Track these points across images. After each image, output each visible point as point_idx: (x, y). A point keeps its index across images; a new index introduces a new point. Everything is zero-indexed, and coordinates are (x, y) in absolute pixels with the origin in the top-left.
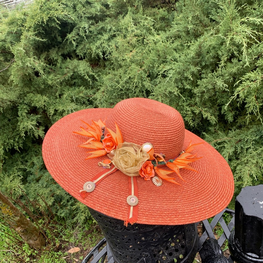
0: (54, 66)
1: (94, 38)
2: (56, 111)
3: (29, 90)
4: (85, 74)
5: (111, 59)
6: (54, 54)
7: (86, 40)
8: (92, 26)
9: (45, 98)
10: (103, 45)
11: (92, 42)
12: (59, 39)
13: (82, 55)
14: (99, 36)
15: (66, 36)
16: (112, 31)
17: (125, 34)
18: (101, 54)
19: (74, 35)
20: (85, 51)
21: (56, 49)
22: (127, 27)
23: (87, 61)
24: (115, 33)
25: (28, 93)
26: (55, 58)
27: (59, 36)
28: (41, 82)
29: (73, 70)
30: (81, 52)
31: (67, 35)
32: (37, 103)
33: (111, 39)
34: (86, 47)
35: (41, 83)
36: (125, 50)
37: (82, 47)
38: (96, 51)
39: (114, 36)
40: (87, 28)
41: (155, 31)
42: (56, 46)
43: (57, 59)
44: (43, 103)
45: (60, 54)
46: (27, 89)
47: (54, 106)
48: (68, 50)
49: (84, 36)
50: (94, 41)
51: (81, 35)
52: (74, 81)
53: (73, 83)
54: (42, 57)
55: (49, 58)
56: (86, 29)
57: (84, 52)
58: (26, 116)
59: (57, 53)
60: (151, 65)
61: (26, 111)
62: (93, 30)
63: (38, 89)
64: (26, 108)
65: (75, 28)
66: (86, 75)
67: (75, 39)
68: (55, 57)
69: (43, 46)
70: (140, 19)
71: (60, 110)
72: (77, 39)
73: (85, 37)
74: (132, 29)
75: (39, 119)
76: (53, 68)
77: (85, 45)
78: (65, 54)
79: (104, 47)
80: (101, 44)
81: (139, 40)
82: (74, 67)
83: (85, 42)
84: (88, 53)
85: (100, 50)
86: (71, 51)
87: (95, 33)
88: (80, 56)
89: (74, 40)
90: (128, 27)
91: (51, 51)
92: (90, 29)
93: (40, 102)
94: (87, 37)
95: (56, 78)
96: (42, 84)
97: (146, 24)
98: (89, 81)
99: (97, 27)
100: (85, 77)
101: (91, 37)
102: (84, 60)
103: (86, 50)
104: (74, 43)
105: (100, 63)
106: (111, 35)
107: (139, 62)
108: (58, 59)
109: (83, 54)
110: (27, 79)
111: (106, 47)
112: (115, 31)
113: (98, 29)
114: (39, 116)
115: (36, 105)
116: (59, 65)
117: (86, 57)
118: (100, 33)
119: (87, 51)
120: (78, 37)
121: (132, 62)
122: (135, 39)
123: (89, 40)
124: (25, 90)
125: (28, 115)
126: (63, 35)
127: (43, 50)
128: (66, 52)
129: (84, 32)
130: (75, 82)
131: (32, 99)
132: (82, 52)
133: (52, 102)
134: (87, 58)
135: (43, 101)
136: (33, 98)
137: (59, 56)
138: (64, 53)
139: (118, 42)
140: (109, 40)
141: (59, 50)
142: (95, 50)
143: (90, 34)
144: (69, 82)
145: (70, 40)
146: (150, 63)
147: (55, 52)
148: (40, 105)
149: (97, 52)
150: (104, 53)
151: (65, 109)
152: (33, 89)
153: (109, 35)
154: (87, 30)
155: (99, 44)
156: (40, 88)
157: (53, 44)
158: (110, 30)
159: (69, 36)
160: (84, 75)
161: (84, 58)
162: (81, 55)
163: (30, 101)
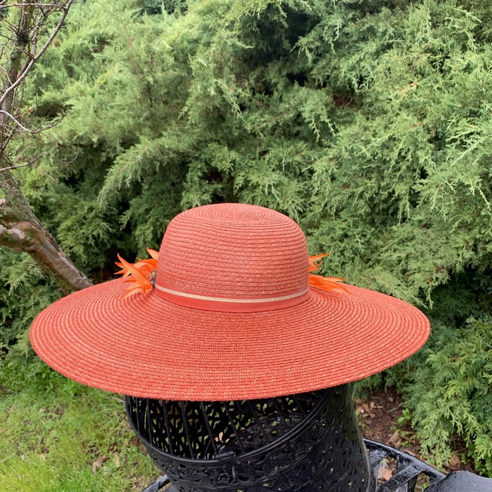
0: (267, 96)
1: (350, 47)
2: (247, 181)
3: (214, 136)
4: (312, 119)
5: (368, 94)
6: (274, 74)
7: (334, 51)
8: (351, 24)
9: (234, 155)
10: (362, 64)
11: (345, 55)
12: (286, 44)
13: (321, 79)
14: (362, 45)
15: (297, 40)
16: (387, 37)
17: (410, 44)
18: (355, 81)
19: (311, 40)
20: (328, 72)
21: (280, 63)
22: (415, 30)
23: (328, 93)
24: (391, 41)
25: (212, 140)
26: (273, 81)
27: (286, 38)
28: (235, 124)
29: (295, 108)
30: (320, 73)
31: (299, 39)
32: (219, 163)
33: (381, 52)
34: (333, 64)
35: (234, 127)
36: (399, 78)
37: (324, 63)
38: (347, 74)
39: (389, 46)
40: (338, 28)
41: (474, 42)
42: (281, 58)
43: (276, 82)
44: (229, 163)
45: (284, 73)
46: (210, 135)
47: (246, 173)
48: (300, 66)
49: (331, 43)
50: (350, 53)
51: (326, 39)
52: (297, 128)
53: (295, 132)
54: (252, 76)
55: (264, 79)
56: (337, 30)
57: (327, 74)
58: (197, 182)
59: (280, 71)
60: (443, 118)
61: (200, 174)
62: (351, 31)
63: (230, 137)
64: (200, 169)
65: (318, 25)
66: (313, 122)
67: (312, 46)
68: (275, 77)
69: (260, 55)
70: (447, 14)
71: (252, 182)
72: (317, 48)
73: (332, 45)
74: (423, 36)
75: (219, 190)
76: (265, 100)
77: (330, 61)
78: (295, 74)
79: (363, 67)
80: (361, 60)
81: (436, 61)
83: (331, 55)
84: (332, 76)
85: (354, 73)
86: (305, 68)
87: (355, 38)
88: (317, 81)
89: (311, 50)
90: (418, 30)
91: (269, 66)
92: (346, 29)
93: (224, 162)
94: (338, 45)
95: (262, 120)
96: (236, 128)
97: (456, 26)
98: (316, 133)
99: (361, 24)
100: (310, 125)
101: (343, 45)
102: (323, 89)
103: (329, 71)
104: (309, 55)
105: (354, 97)
106: (383, 45)
107: (420, 107)
108: (278, 83)
109: (323, 77)
110: (214, 117)
111: (367, 69)
112: (391, 37)
113: (361, 30)
114: (220, 186)
115: (218, 166)
116: (276, 94)
117: (328, 84)
118: (364, 39)
119: (332, 72)
120: (319, 44)
121: (405, 106)
122: (424, 58)
123: (339, 50)
124: (208, 136)
125: (203, 181)
126: (294, 40)
127: (258, 62)
128: (296, 70)
129: (332, 34)
130: (298, 132)
131: (214, 154)
132: (323, 74)
133: (246, 164)
134: (330, 85)
135: (230, 161)
136: (216, 152)
137: (282, 77)
138: (293, 72)
140: (377, 54)
141: (284, 65)
142: (345, 72)
143: (345, 40)
144: (288, 129)
145: (303, 49)
146: (443, 114)
147: (277, 68)
148: (223, 167)
149: (349, 76)
150: (361, 80)
151: (260, 181)
152: (220, 135)
153: (379, 45)
154: (337, 33)
155: (355, 62)
156: (231, 133)
157: (278, 53)
158: (384, 33)
159: (303, 41)
160: (309, 120)
161: (325, 86)
162: (319, 80)
163: (210, 157)
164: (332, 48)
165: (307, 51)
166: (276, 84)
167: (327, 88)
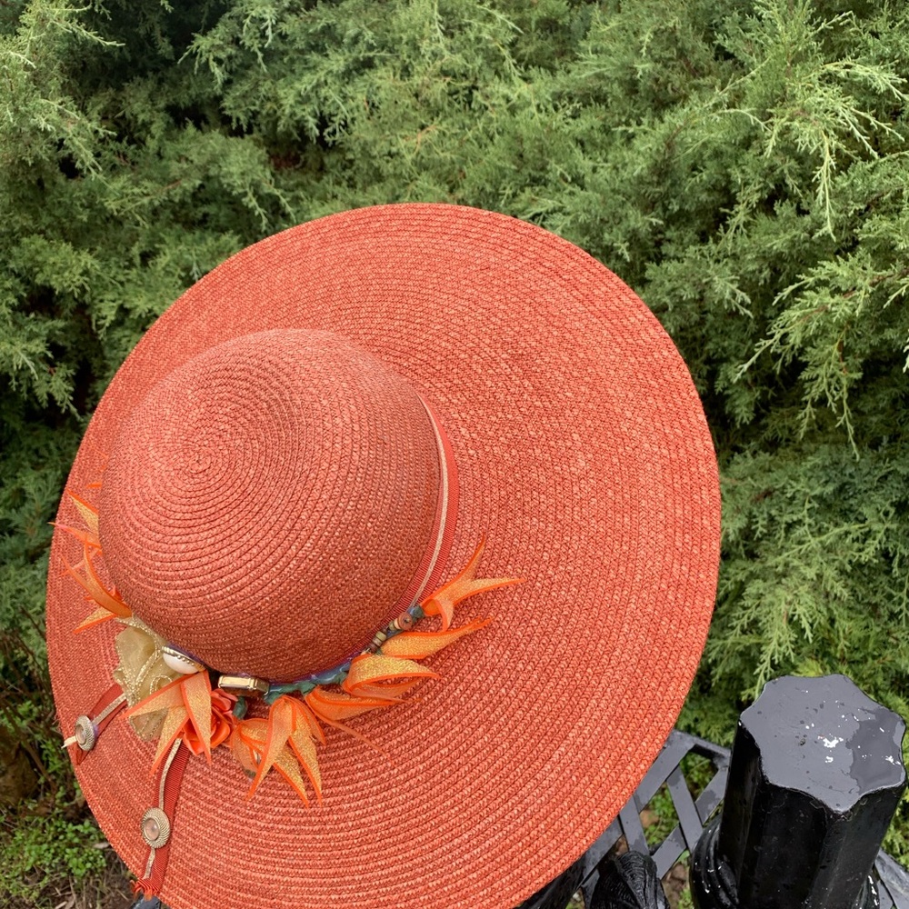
0: (133, 147)
1: (292, 61)
2: (124, 311)
3: (31, 223)
4: (247, 189)
5: (347, 145)
6: (139, 103)
7: (264, 66)
8: (291, 18)
9: (86, 259)
10: (323, 92)
11: (284, 76)
12: (165, 47)
13: (242, 117)
14: (314, 57)
15: (190, 40)
16: (361, 46)
17: (408, 61)
18: (312, 123)
19: (218, 42)
20: (254, 105)
21: (151, 84)
22: (417, 36)
23: (257, 143)
24: (371, 54)
25: (26, 232)
26: (141, 117)
27: (163, 35)
28: (79, 198)
29: (205, 168)
30: (240, 107)
31: (193, 38)
32: (55, 276)
33: (354, 72)
34: (262, 90)
35: (78, 203)
36: (400, 119)
37: (246, 88)
38: (297, 110)
39: (368, 64)
40: (269, 23)
41: (515, 65)
42: (150, 74)
43: (147, 120)
44: (78, 277)
45: (162, 104)
46: (22, 220)
47: (119, 294)
48: (193, 92)
49: (257, 50)
50: (293, 72)
51: (248, 44)
52: (205, 209)
53: (199, 216)
54: (93, 107)
55: (120, 114)
56: (267, 27)
57: (253, 108)
58: (8, 317)
59: (151, 98)
60: (489, 188)
61: (13, 300)
62: (291, 30)
63: (67, 225)
64: (12, 289)
65: (227, 15)
66: (250, 194)
67: (223, 55)
68: (143, 111)
69: (103, 65)
70: (466, 14)
71: (138, 311)
72: (230, 58)
73: (260, 55)
74: (433, 48)
75: (57, 332)
76: (130, 154)
77: (257, 84)
78: (183, 106)
79: (326, 99)
80: (318, 85)
81: (457, 92)
82: (208, 157)
83: (258, 73)
84: (264, 112)
85: (309, 109)
86: (204, 97)
87: (300, 44)
88: (234, 120)
89: (219, 61)
90: (422, 37)
91: (127, 89)
92: (284, 28)
93: (66, 274)
94: (269, 55)
95: (136, 190)
96: (82, 205)
97: (485, 35)
98: (260, 215)
99: (309, 21)
100: (245, 200)
101: (283, 57)
102: (247, 137)
103: (257, 103)
104: (217, 71)
105: (307, 155)
106: (356, 60)
107: (446, 169)
108: (151, 123)
109: (245, 113)
110: (29, 182)
111: (334, 102)
112: (371, 48)
113: (311, 31)
114: (60, 324)
115: (53, 283)
116: (152, 144)
117: (255, 129)
118: (318, 48)
119: (262, 106)
120: (234, 52)
121: (422, 166)
122: (441, 85)
123: (273, 65)
124: (17, 222)
125: (19, 314)
126: (182, 38)
127: (99, 81)
128: (184, 100)
129: (258, 35)
130: (206, 215)
131: (39, 258)
132: (244, 109)
133: (114, 278)
134: (260, 130)
135: (80, 271)
136: (44, 254)
137: (158, 111)
138: (178, 103)
139: (378, 88)
140: (347, 75)
141: (158, 90)
142: (291, 106)
143: (281, 47)
144: (184, 211)
145: (204, 59)
146: (487, 181)
147: (144, 94)
148: (65, 285)
149: (299, 113)
150: (323, 122)
151: (156, 308)
152: (46, 220)
153: (351, 60)
154: (269, 32)
155: (309, 88)
156: (73, 219)
157: (140, 65)
158: (355, 40)
159: (202, 43)
160: (241, 191)
161: (250, 131)
162: (238, 119)
163: (29, 265)
164: (260, 60)
165: (213, 65)
166: (146, 126)
167: (255, 135)
